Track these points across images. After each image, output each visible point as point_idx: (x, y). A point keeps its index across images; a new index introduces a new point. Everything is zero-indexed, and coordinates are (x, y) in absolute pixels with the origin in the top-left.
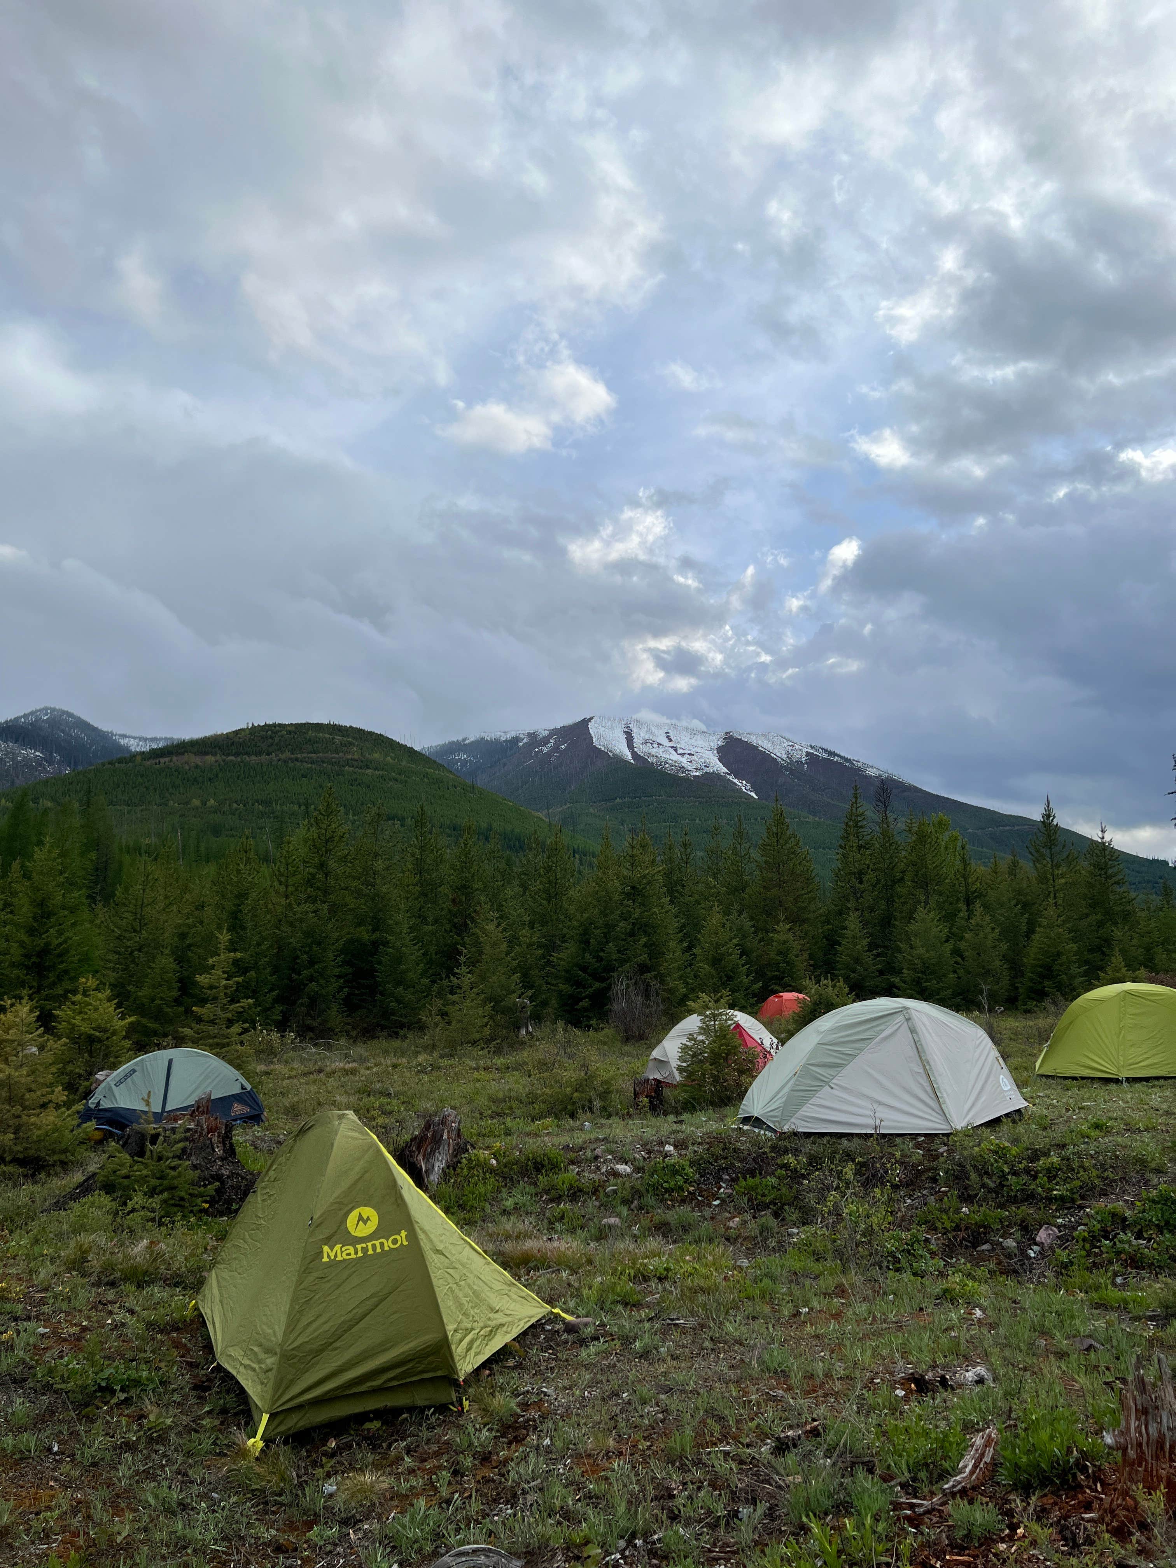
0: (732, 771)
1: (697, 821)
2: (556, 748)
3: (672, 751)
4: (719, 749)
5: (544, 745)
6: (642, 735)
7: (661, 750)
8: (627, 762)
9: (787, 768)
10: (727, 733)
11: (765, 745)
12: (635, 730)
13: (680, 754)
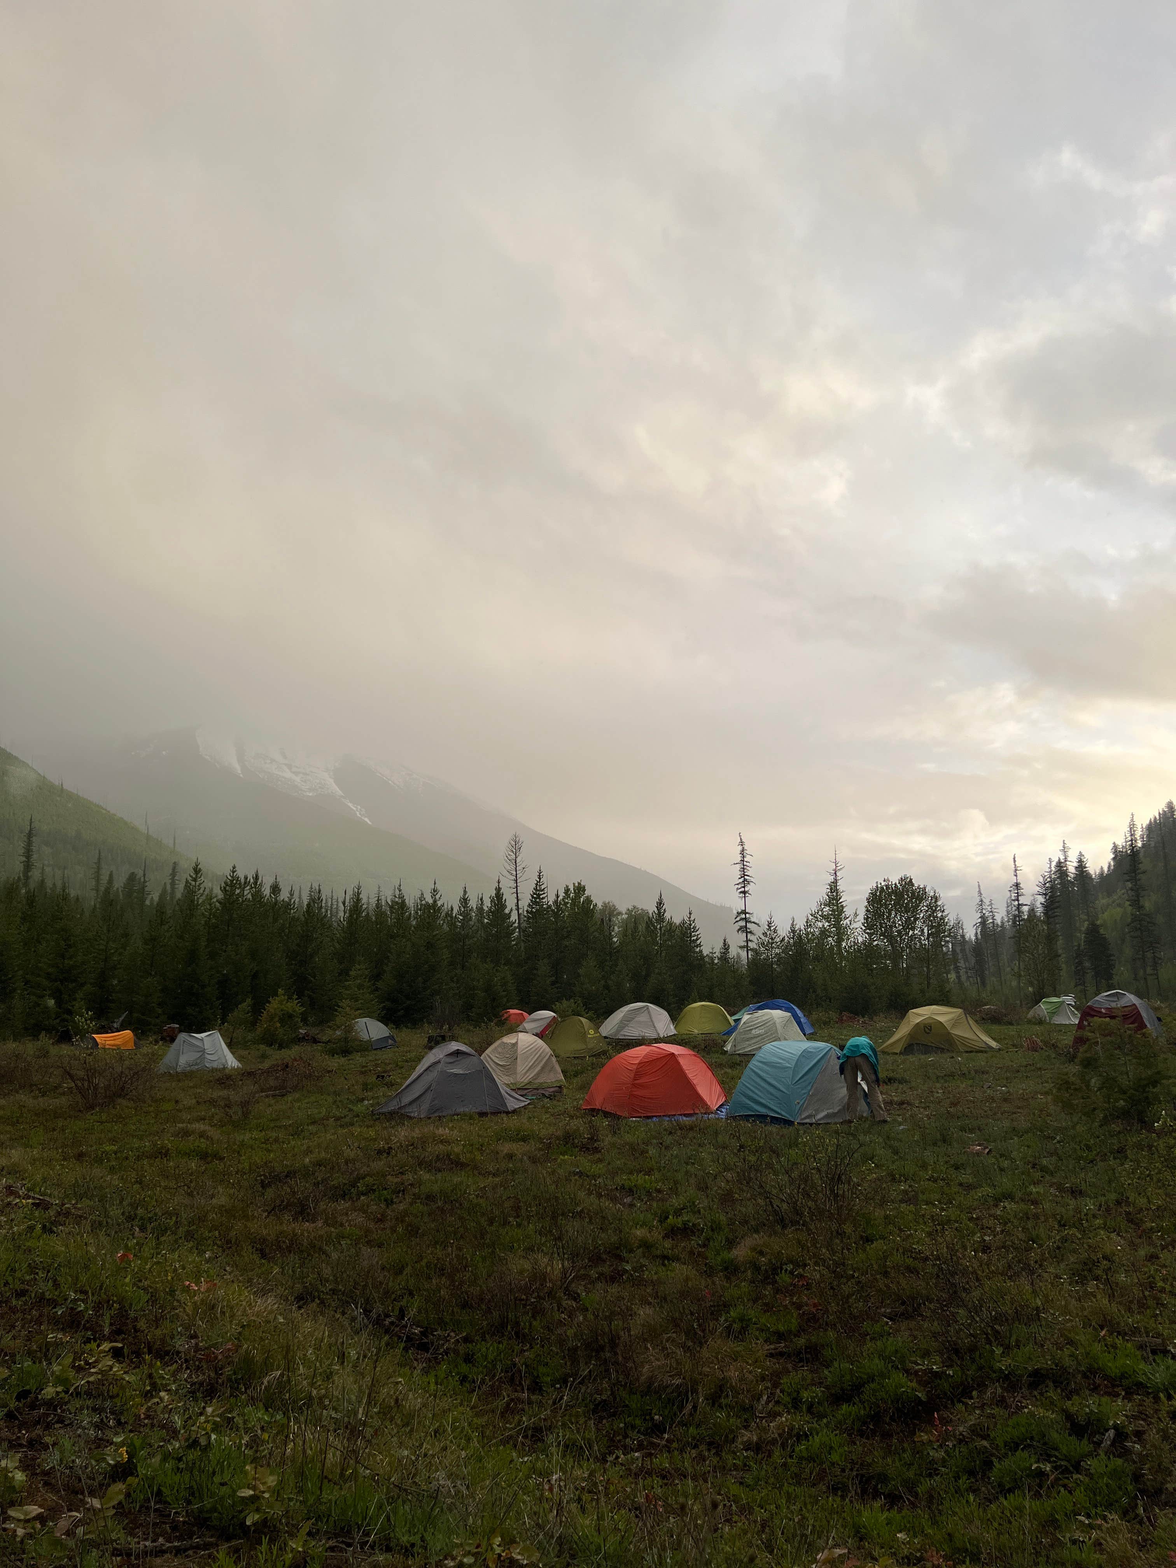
0: (348, 795)
3: (286, 768)
4: (336, 772)
6: (254, 748)
7: (274, 766)
8: (234, 775)
9: (402, 796)
10: (346, 756)
11: (383, 771)
12: (247, 742)
13: (294, 773)
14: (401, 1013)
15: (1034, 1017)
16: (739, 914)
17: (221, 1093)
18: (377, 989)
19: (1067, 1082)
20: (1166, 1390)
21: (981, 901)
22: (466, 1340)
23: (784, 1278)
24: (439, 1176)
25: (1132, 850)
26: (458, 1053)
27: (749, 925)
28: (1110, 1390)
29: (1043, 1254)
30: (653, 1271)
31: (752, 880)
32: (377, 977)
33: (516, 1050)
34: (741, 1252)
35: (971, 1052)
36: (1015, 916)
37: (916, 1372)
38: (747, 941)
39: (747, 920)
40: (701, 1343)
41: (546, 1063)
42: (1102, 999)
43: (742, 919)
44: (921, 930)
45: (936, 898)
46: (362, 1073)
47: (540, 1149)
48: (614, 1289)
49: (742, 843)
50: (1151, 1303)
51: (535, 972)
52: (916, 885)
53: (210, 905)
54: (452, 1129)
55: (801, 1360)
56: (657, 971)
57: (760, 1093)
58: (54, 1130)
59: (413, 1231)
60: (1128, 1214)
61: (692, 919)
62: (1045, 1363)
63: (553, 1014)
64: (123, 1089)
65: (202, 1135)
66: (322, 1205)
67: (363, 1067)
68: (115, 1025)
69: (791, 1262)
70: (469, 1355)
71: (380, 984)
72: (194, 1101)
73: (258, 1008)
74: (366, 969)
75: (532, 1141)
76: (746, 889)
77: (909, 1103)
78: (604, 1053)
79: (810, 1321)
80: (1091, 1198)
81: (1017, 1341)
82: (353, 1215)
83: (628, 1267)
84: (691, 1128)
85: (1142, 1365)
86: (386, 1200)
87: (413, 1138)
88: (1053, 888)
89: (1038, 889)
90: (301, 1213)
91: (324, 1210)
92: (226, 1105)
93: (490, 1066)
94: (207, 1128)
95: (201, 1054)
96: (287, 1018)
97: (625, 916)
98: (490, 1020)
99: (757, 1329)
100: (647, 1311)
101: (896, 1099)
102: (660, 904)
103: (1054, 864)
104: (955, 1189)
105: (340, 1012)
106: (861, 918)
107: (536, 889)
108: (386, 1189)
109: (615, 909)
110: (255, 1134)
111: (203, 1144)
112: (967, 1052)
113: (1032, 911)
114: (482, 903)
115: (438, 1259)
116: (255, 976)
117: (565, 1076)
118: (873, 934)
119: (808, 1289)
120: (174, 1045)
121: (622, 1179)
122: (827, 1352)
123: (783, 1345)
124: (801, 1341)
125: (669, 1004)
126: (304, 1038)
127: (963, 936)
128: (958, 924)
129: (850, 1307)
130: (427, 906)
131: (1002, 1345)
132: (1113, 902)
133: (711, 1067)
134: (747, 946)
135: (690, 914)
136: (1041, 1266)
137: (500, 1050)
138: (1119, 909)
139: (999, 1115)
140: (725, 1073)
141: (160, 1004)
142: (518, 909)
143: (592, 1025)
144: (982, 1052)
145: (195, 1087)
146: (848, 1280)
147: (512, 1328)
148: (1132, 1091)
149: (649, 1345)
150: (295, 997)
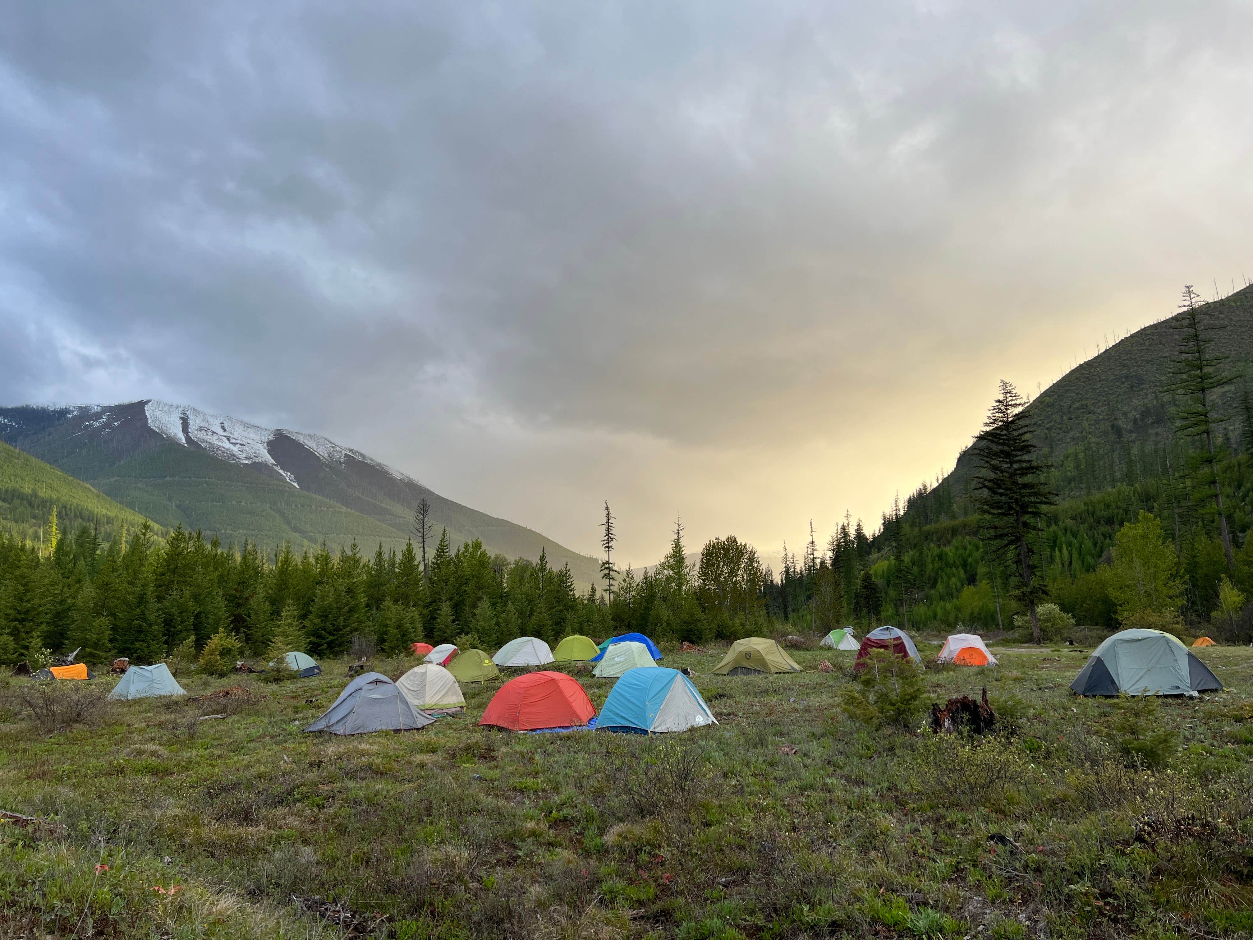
0: (279, 463)
1: (243, 503)
2: (108, 424)
3: (225, 439)
4: (269, 443)
5: (96, 420)
6: (197, 422)
7: (215, 437)
8: (180, 445)
9: (327, 466)
10: (278, 430)
11: (310, 444)
12: (191, 417)
13: (232, 443)
14: (325, 646)
15: (825, 645)
16: (604, 564)
17: (168, 717)
18: (304, 627)
19: (852, 698)
20: (927, 933)
21: (786, 554)
22: (390, 919)
23: (644, 857)
24: (363, 784)
25: (896, 518)
26: (377, 682)
27: (611, 573)
28: (887, 934)
29: (836, 831)
30: (541, 855)
31: (615, 537)
32: (304, 616)
33: (426, 678)
34: (610, 838)
35: (780, 673)
36: (810, 567)
37: (745, 927)
38: (610, 585)
39: (610, 569)
40: (580, 912)
41: (450, 689)
42: (877, 634)
43: (606, 568)
44: (741, 576)
45: (752, 553)
46: (292, 697)
47: (446, 759)
48: (511, 872)
49: (607, 508)
50: (915, 866)
51: (438, 612)
52: (739, 543)
53: (158, 555)
54: (371, 744)
55: (657, 922)
56: (538, 610)
57: (623, 710)
58: (16, 751)
59: (342, 830)
60: (897, 797)
61: (568, 569)
62: (839, 915)
63: (455, 647)
64: (79, 715)
65: (153, 754)
66: (263, 812)
67: (293, 692)
68: (69, 659)
69: (649, 844)
70: (392, 931)
71: (306, 623)
72: (144, 724)
73: (200, 644)
74: (295, 610)
75: (439, 752)
76: (610, 544)
77: (734, 714)
78: (497, 678)
79: (665, 890)
80: (870, 787)
81: (820, 900)
82: (290, 819)
83: (521, 853)
84: (569, 738)
85: (910, 915)
86: (318, 805)
87: (340, 752)
88: (838, 546)
89: (828, 546)
90: (246, 819)
91: (265, 816)
92: (174, 728)
93: (405, 692)
94: (158, 747)
95: (150, 683)
96: (226, 652)
97: (513, 566)
98: (401, 652)
99: (623, 899)
100: (538, 889)
101: (725, 711)
102: (543, 557)
103: (840, 527)
104: (772, 782)
105: (273, 647)
106: (697, 568)
107: (441, 545)
108: (318, 796)
109: (505, 560)
110: (202, 752)
111: (154, 762)
112: (777, 673)
113: (823, 563)
114: (394, 556)
115: (364, 853)
116: (197, 616)
117: (465, 698)
118: (707, 579)
119: (662, 866)
120: (124, 676)
121: (515, 781)
122: (677, 915)
123: (643, 910)
124: (656, 907)
125: (548, 637)
126: (241, 668)
127: (772, 581)
128: (769, 572)
129: (694, 878)
130: (349, 558)
131: (809, 903)
132: (882, 556)
133: (583, 687)
134: (609, 590)
135: (566, 565)
136: (835, 840)
137: (411, 678)
138: (886, 562)
139: (802, 723)
140: (594, 692)
141: (111, 641)
142: (424, 560)
143: (487, 656)
144: (788, 673)
145: (145, 711)
146: (693, 857)
147: (428, 908)
148: (899, 704)
149: (538, 916)
150: (234, 634)
